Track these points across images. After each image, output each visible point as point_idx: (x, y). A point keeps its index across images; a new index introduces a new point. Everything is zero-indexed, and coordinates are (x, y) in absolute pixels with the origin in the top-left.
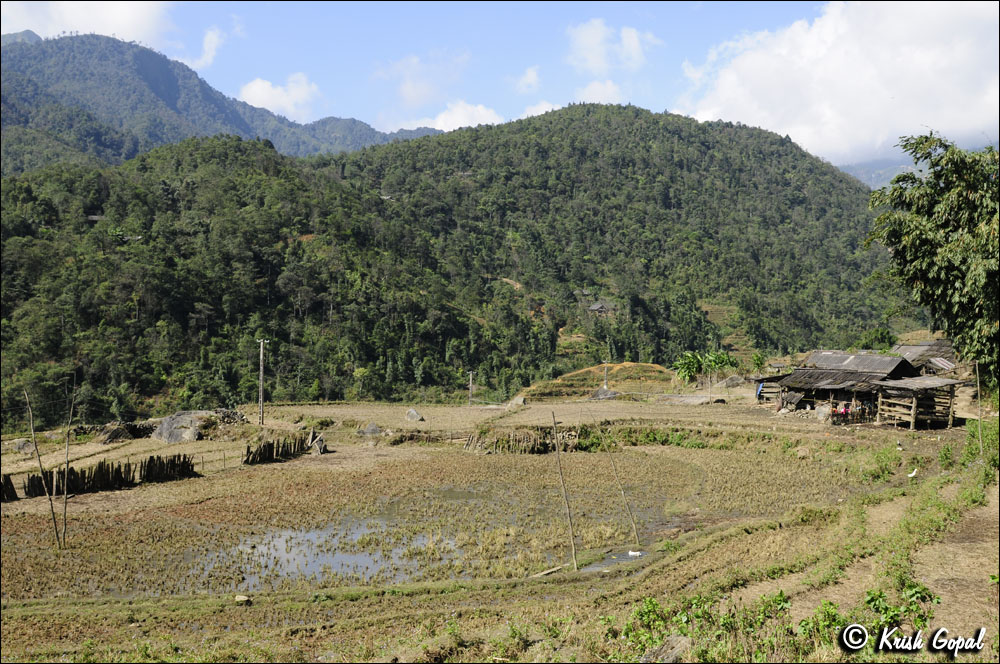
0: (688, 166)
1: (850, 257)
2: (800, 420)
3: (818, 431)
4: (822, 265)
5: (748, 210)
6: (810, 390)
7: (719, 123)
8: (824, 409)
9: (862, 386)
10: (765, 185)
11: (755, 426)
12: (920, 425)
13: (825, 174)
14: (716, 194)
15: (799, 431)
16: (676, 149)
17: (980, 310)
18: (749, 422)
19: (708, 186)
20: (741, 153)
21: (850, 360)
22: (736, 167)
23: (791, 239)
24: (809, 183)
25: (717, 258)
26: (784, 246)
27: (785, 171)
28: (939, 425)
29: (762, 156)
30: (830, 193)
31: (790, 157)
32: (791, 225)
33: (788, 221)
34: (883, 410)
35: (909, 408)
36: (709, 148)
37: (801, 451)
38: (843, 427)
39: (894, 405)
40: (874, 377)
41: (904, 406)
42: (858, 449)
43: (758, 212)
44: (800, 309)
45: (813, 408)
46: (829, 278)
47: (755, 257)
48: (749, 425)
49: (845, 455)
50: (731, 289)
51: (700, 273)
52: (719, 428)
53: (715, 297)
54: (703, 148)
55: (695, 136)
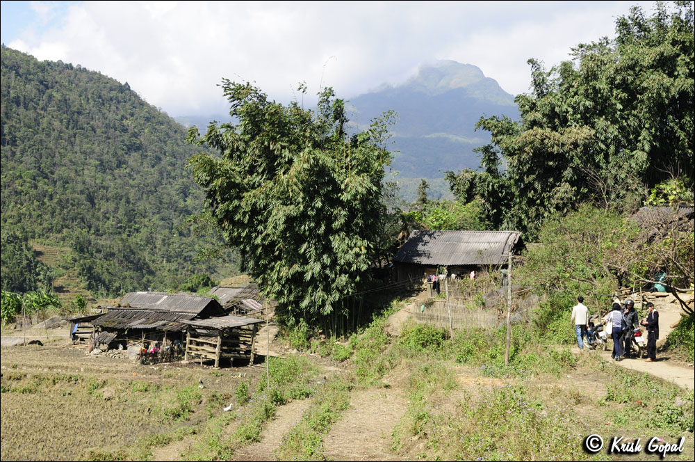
0: (25, 104)
1: (181, 204)
2: (112, 360)
3: (126, 371)
4: (156, 211)
5: (85, 153)
6: (122, 330)
7: (59, 64)
8: (135, 348)
9: (173, 326)
10: (103, 130)
11: (62, 367)
12: (224, 363)
13: (162, 124)
14: (54, 134)
15: (107, 372)
16: (12, 85)
17: (280, 254)
18: (58, 364)
19: (45, 125)
20: (80, 96)
21: (162, 300)
22: (75, 109)
23: (127, 183)
24: (146, 131)
25: (51, 198)
26: (119, 191)
27: (123, 117)
28: (241, 362)
29: (102, 101)
30: (165, 142)
31: (128, 105)
32: (127, 170)
33: (124, 166)
34: (190, 349)
35: (215, 346)
36: (48, 88)
37: (107, 392)
38: (152, 367)
39: (202, 344)
40: (184, 317)
41: (211, 345)
42: (163, 387)
43: (95, 155)
44: (133, 253)
45: (125, 348)
46: (162, 223)
47: (91, 199)
48: (56, 367)
49: (150, 394)
50: (65, 230)
51: (33, 213)
52: (24, 370)
53: (48, 237)
54: (42, 86)
55: (34, 74)
